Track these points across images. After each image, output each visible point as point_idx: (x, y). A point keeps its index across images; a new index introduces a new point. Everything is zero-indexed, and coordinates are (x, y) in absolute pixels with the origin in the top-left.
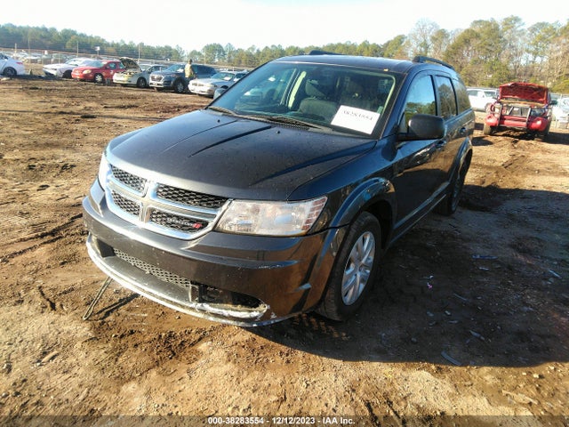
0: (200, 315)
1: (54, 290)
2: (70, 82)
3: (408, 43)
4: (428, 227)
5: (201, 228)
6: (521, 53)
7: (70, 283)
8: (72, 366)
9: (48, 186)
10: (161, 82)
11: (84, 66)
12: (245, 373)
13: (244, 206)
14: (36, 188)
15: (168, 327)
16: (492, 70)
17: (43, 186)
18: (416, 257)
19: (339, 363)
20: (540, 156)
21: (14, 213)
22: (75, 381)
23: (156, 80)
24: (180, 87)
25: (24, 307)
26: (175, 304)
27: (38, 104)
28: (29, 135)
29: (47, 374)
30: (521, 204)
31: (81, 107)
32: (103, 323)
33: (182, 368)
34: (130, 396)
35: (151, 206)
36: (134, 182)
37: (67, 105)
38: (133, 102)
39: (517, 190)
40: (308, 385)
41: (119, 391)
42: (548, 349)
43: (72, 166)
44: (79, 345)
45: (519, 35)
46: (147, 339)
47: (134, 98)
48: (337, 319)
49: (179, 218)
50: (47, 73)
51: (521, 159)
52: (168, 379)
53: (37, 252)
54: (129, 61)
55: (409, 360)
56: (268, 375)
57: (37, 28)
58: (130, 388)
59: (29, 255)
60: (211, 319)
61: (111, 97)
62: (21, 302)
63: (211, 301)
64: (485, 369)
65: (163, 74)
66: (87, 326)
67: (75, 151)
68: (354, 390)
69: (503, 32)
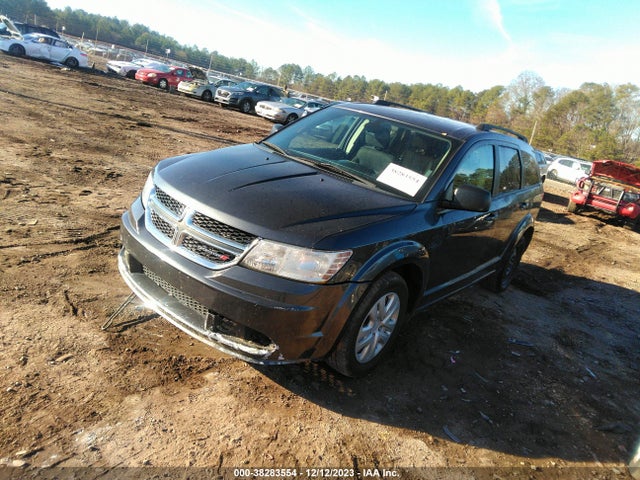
0: (212, 344)
1: (79, 296)
2: (133, 83)
3: (507, 96)
4: (470, 301)
5: (228, 261)
6: (633, 127)
7: (95, 293)
8: (82, 371)
9: (90, 192)
10: (227, 99)
11: (150, 68)
12: (244, 407)
13: (272, 247)
14: (79, 192)
15: (179, 352)
16: (597, 141)
17: (86, 191)
18: (448, 330)
19: (337, 416)
20: (623, 246)
21: (52, 214)
22: (83, 384)
23: (222, 95)
24: (247, 107)
25: (48, 308)
26: (191, 329)
27: (96, 103)
28: (81, 135)
29: (59, 373)
30: (583, 294)
31: (139, 113)
32: (119, 336)
33: (185, 391)
34: (132, 407)
35: (185, 231)
36: (174, 206)
37: (125, 108)
38: (194, 116)
39: (584, 279)
40: (301, 430)
41: (122, 401)
42: (556, 445)
43: (118, 175)
44: (93, 352)
45: (634, 106)
46: (157, 359)
47: (196, 111)
48: (346, 374)
49: (208, 247)
50: (110, 70)
51: (601, 246)
52: (170, 399)
53: (69, 256)
54: (197, 71)
55: (408, 428)
56: (266, 414)
57: (109, 18)
58: (133, 399)
59: (60, 258)
60: (222, 349)
61: (172, 107)
62: (45, 302)
63: (225, 332)
64: (484, 451)
65: (231, 90)
66: (104, 336)
67: (124, 159)
68: (344, 444)
69: (616, 100)
